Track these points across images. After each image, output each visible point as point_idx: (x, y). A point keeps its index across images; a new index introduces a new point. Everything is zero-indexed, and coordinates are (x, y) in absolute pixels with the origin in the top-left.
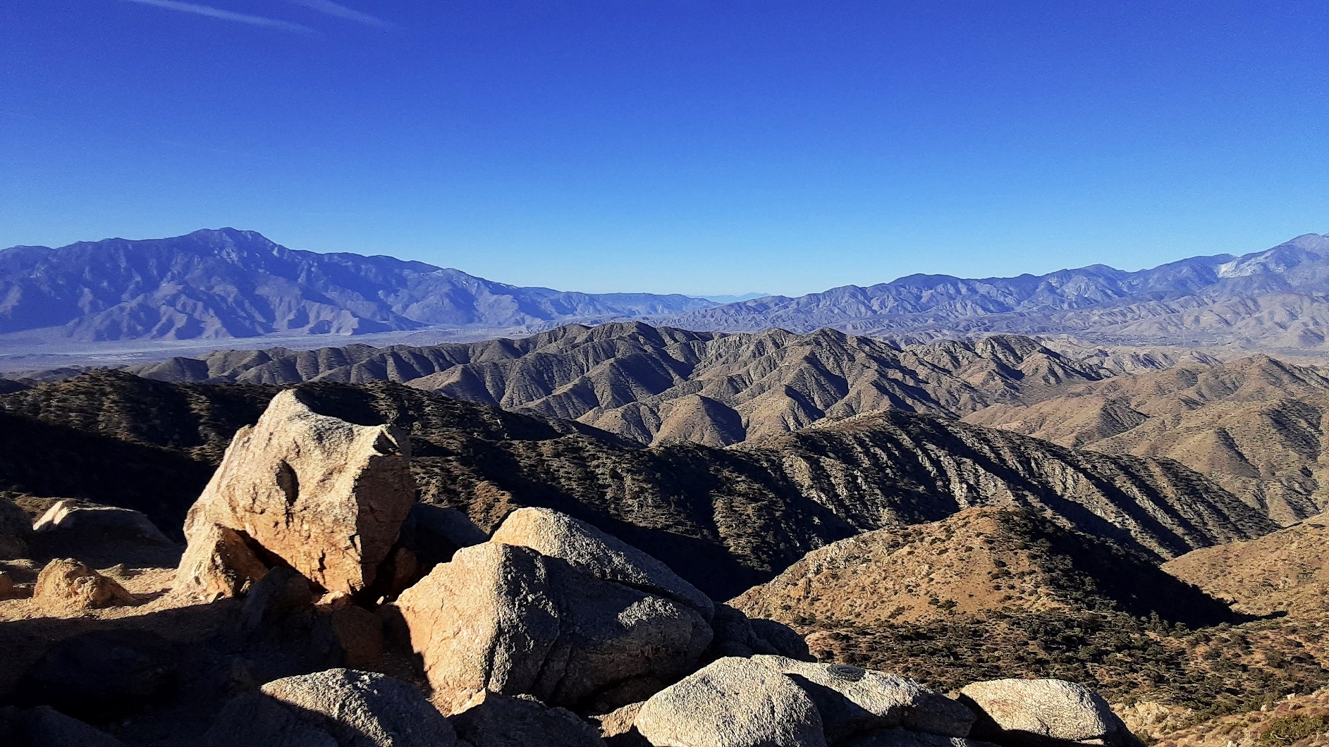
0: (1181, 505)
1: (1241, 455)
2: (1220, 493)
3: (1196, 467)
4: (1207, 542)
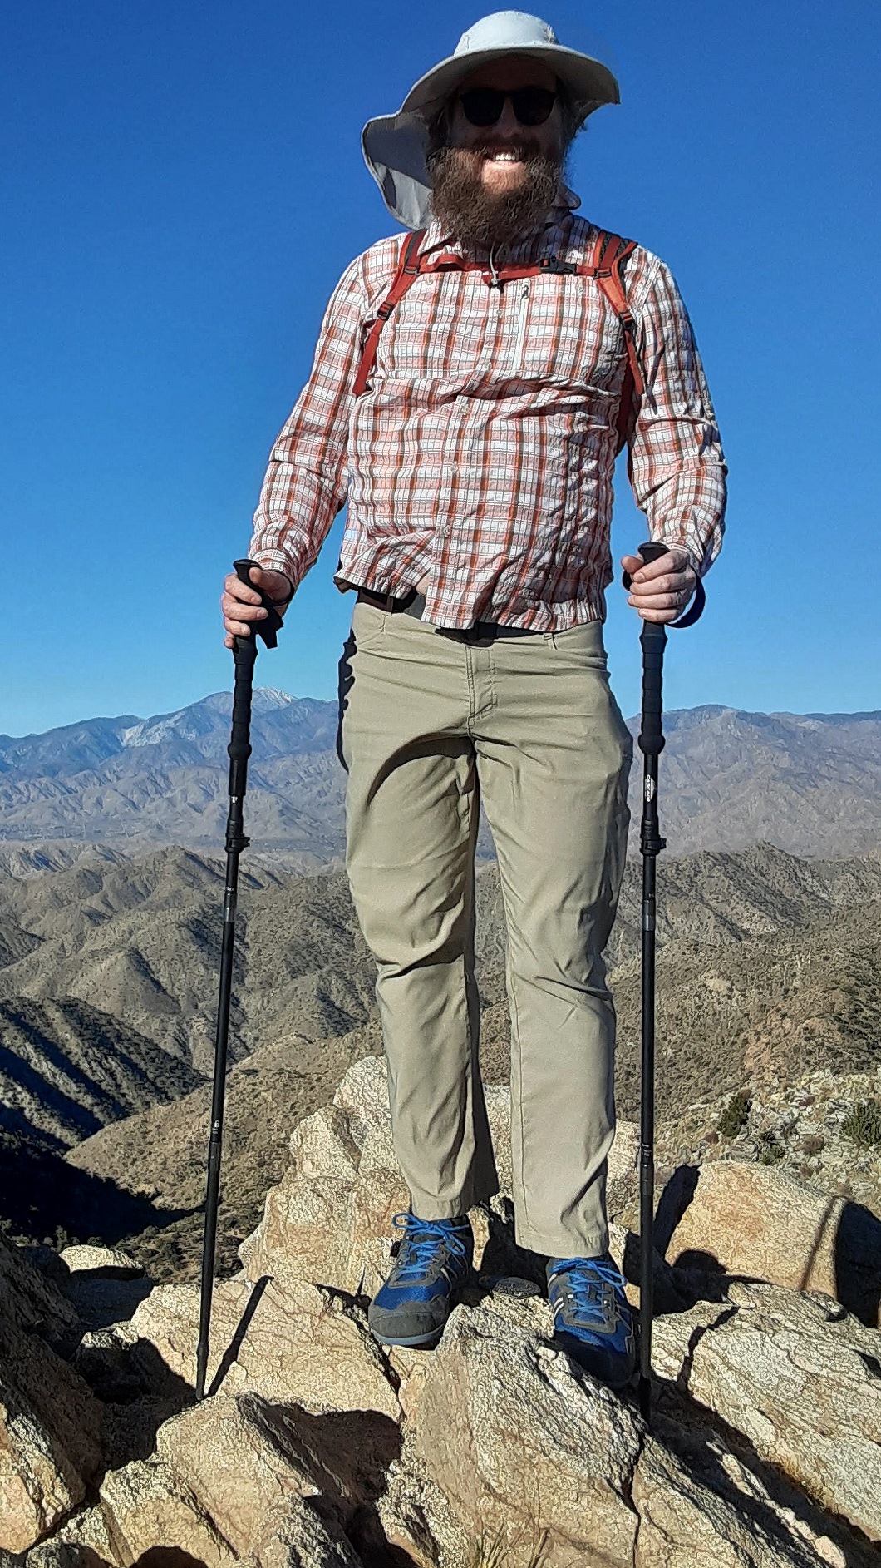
0: (89, 1063)
1: (157, 984)
2: (136, 1040)
3: (105, 1006)
4: (121, 1112)
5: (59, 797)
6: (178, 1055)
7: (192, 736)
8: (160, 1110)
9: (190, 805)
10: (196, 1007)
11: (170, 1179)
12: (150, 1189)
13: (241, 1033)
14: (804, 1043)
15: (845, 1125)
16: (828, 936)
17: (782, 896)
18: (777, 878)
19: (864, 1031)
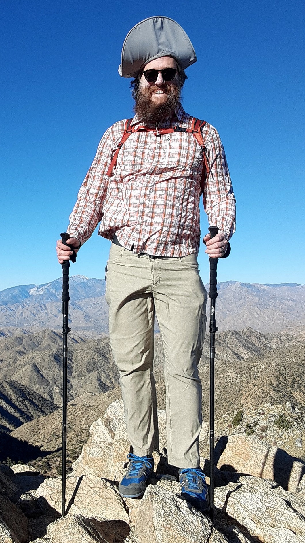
0: (18, 403)
1: (42, 375)
2: (35, 394)
3: (24, 383)
4: (29, 419)
5: (8, 312)
6: (49, 399)
7: (54, 291)
8: (43, 418)
9: (53, 315)
10: (55, 383)
11: (46, 441)
12: (39, 444)
13: (71, 392)
14: (261, 394)
15: (275, 422)
16: (270, 359)
17: (255, 345)
18: (253, 339)
19: (281, 390)
